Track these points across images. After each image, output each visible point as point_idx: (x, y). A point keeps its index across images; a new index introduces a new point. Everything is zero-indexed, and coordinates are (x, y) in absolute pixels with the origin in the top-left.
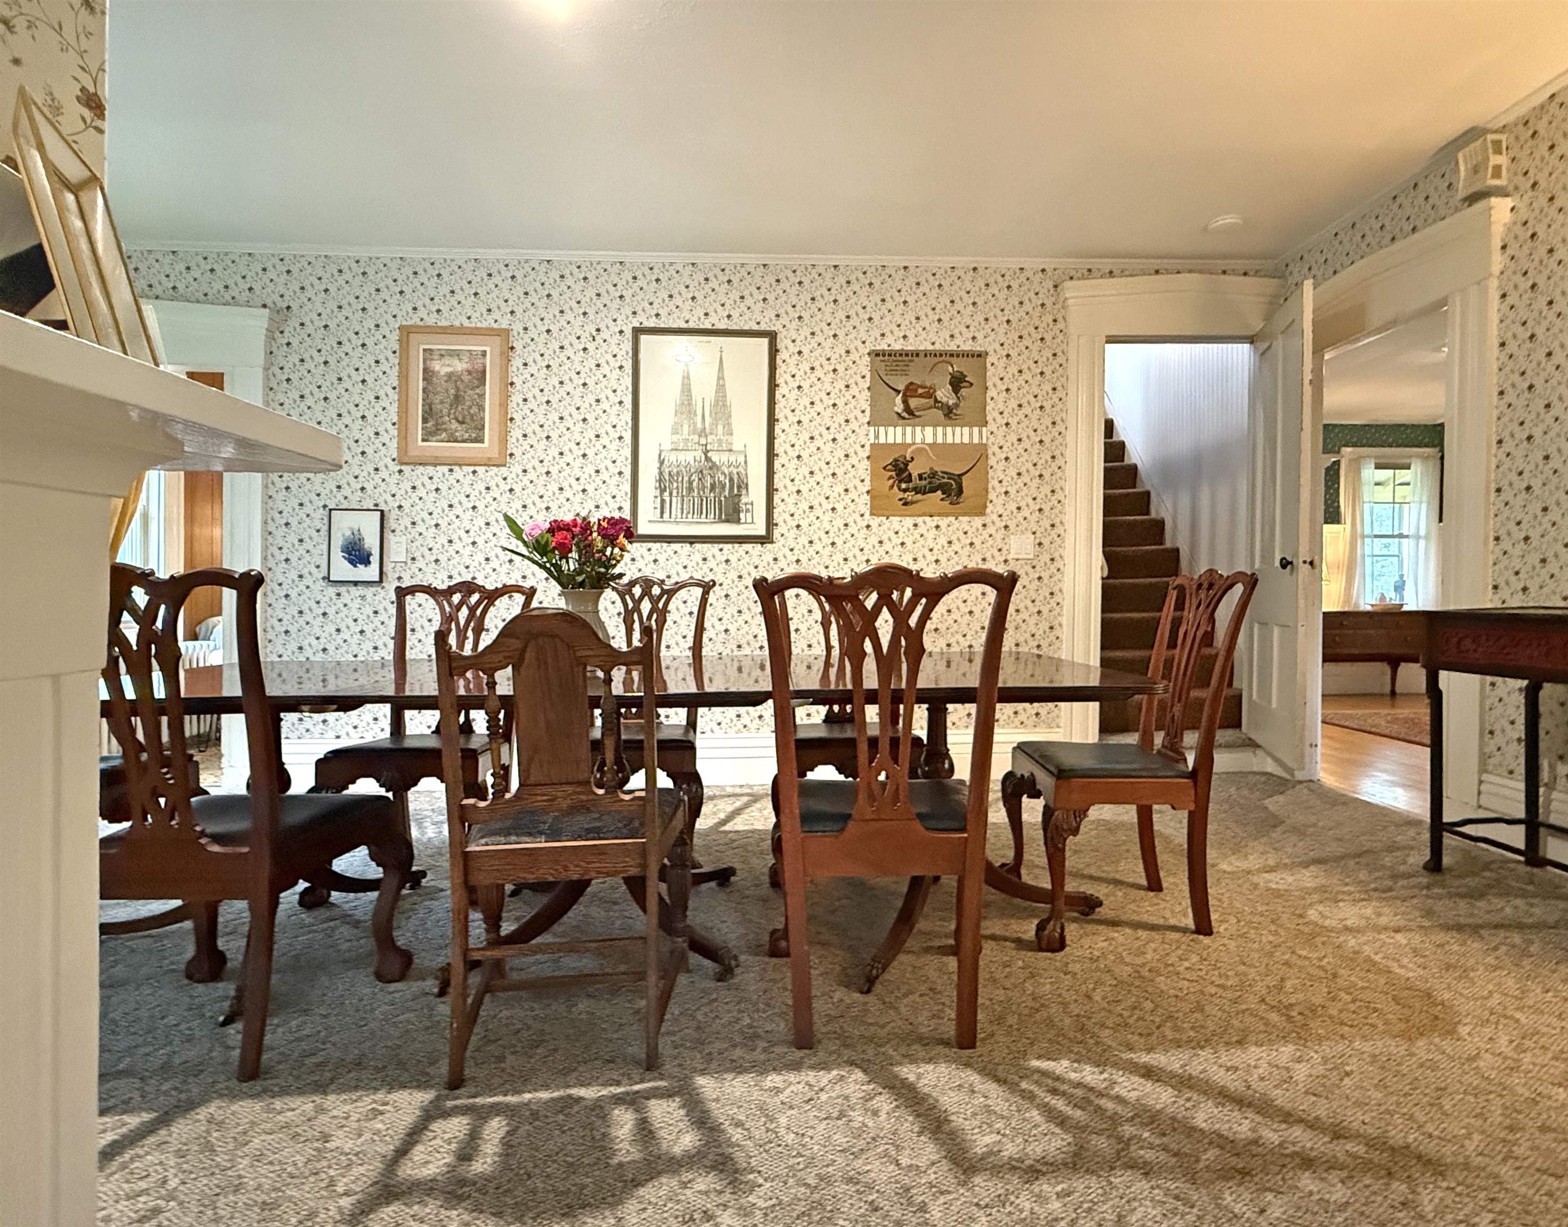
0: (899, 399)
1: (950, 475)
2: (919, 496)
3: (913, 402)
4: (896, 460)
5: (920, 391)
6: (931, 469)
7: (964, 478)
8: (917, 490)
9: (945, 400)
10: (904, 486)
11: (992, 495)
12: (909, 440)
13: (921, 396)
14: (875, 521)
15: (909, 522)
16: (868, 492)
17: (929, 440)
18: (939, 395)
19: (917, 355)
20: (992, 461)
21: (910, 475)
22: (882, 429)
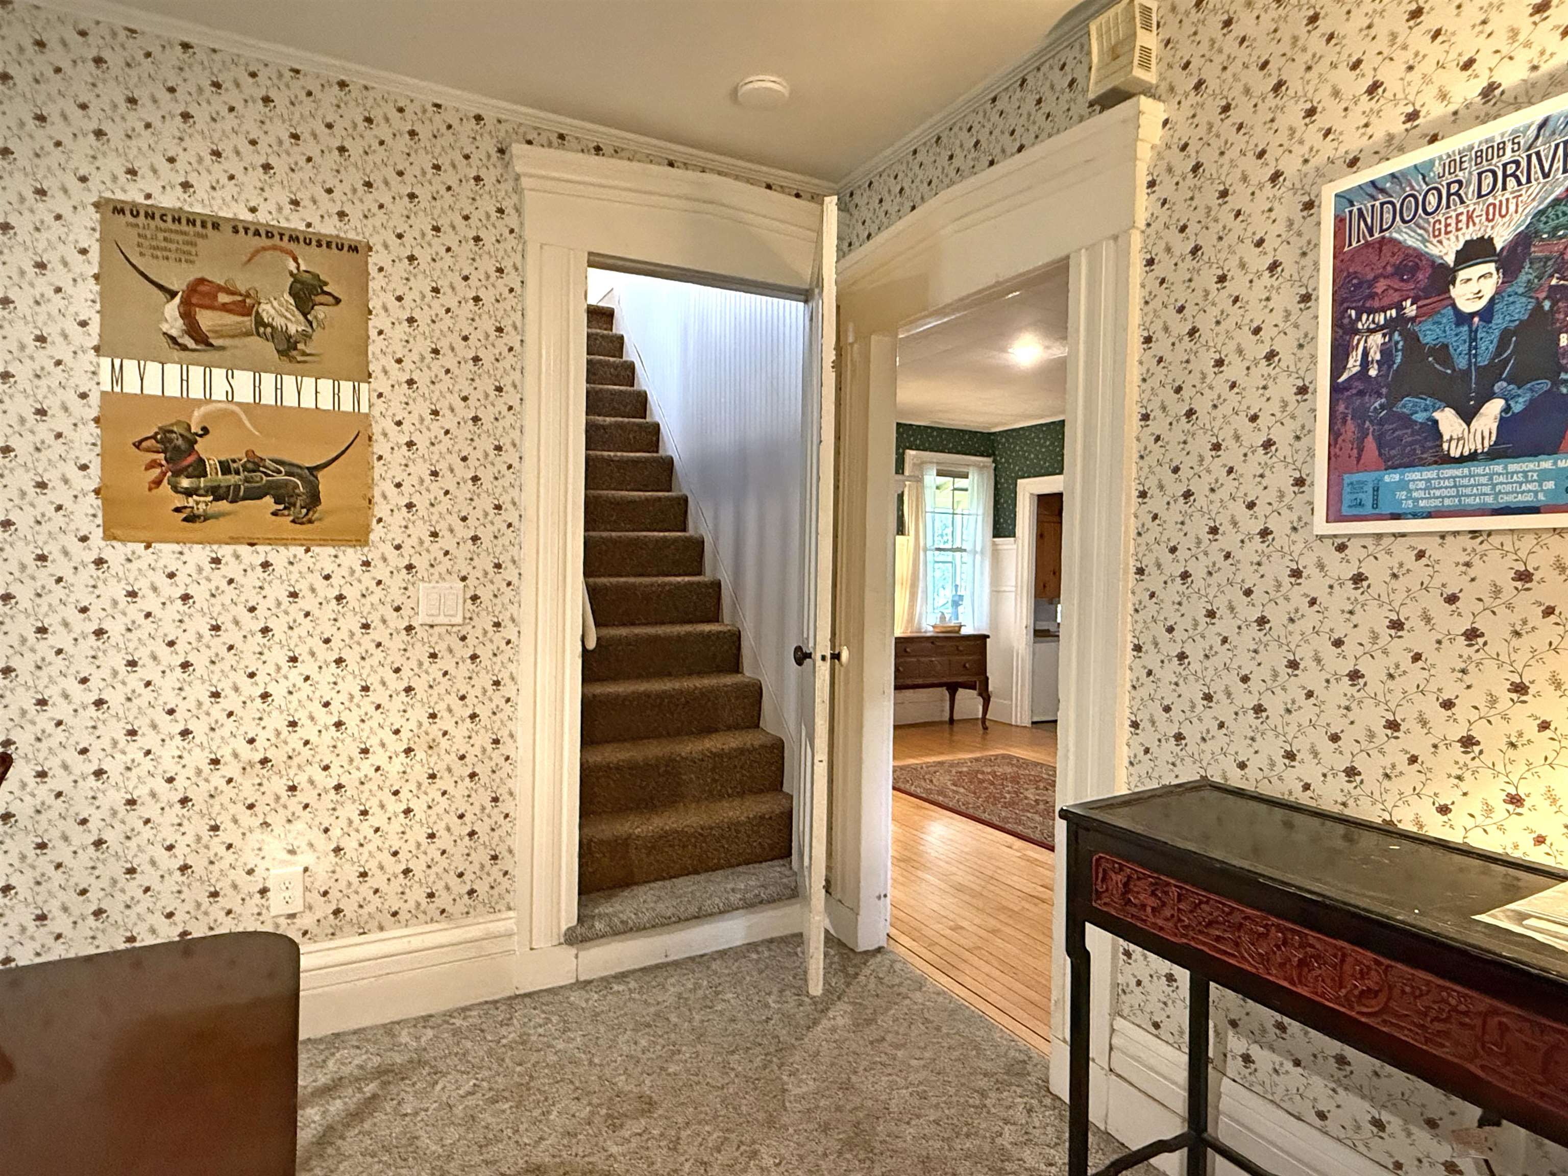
0: (172, 309)
1: (292, 469)
2: (224, 505)
3: (206, 319)
4: (166, 431)
5: (223, 298)
6: (250, 453)
7: (320, 475)
8: (217, 493)
9: (279, 322)
10: (185, 483)
11: (382, 509)
12: (196, 392)
13: (225, 308)
14: (115, 553)
15: (199, 554)
16: (97, 492)
17: (244, 394)
18: (267, 311)
19: (216, 226)
20: (380, 447)
21: (201, 461)
22: (130, 366)
